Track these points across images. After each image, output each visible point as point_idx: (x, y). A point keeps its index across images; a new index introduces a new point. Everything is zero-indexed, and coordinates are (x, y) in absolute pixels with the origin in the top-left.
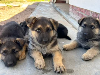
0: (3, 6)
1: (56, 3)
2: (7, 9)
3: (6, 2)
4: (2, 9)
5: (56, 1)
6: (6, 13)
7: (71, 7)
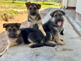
0: (21, 12)
1: (66, 9)
2: (25, 14)
3: (22, 8)
4: (21, 13)
5: (67, 7)
6: (24, 17)
7: (77, 14)
